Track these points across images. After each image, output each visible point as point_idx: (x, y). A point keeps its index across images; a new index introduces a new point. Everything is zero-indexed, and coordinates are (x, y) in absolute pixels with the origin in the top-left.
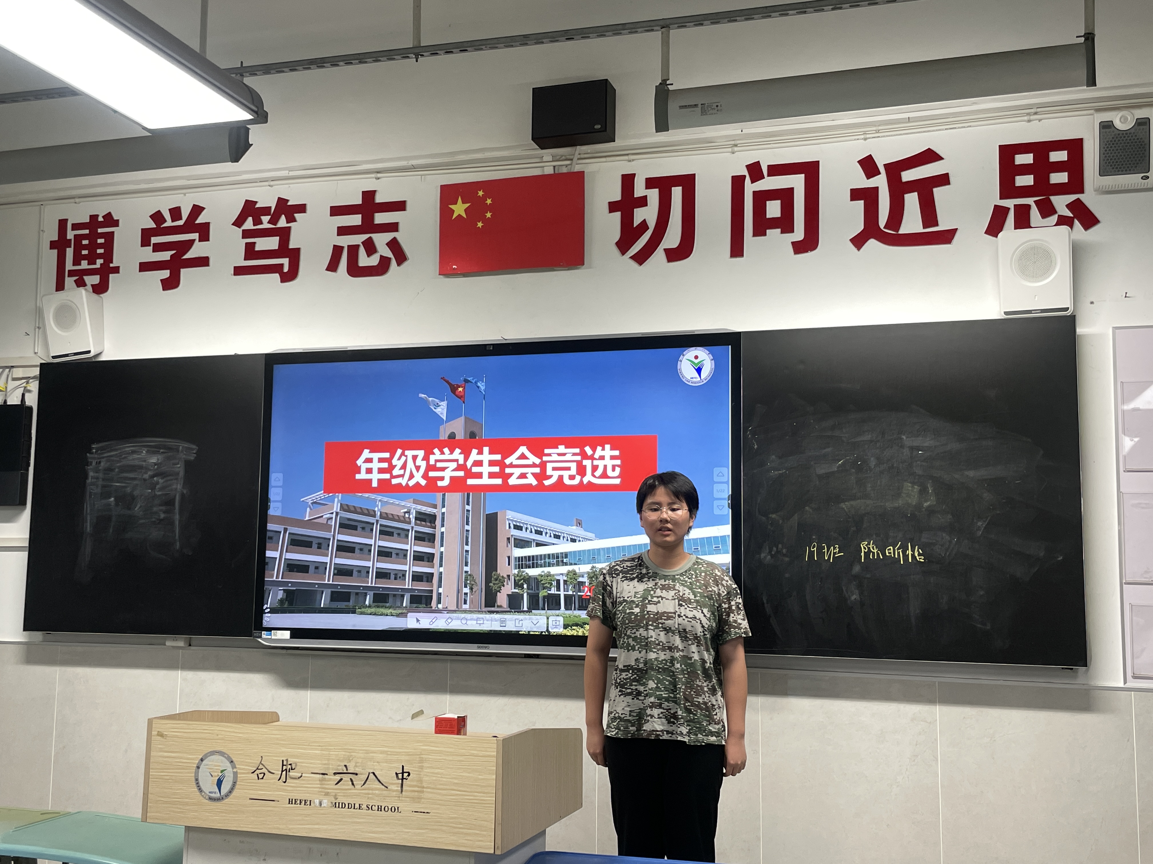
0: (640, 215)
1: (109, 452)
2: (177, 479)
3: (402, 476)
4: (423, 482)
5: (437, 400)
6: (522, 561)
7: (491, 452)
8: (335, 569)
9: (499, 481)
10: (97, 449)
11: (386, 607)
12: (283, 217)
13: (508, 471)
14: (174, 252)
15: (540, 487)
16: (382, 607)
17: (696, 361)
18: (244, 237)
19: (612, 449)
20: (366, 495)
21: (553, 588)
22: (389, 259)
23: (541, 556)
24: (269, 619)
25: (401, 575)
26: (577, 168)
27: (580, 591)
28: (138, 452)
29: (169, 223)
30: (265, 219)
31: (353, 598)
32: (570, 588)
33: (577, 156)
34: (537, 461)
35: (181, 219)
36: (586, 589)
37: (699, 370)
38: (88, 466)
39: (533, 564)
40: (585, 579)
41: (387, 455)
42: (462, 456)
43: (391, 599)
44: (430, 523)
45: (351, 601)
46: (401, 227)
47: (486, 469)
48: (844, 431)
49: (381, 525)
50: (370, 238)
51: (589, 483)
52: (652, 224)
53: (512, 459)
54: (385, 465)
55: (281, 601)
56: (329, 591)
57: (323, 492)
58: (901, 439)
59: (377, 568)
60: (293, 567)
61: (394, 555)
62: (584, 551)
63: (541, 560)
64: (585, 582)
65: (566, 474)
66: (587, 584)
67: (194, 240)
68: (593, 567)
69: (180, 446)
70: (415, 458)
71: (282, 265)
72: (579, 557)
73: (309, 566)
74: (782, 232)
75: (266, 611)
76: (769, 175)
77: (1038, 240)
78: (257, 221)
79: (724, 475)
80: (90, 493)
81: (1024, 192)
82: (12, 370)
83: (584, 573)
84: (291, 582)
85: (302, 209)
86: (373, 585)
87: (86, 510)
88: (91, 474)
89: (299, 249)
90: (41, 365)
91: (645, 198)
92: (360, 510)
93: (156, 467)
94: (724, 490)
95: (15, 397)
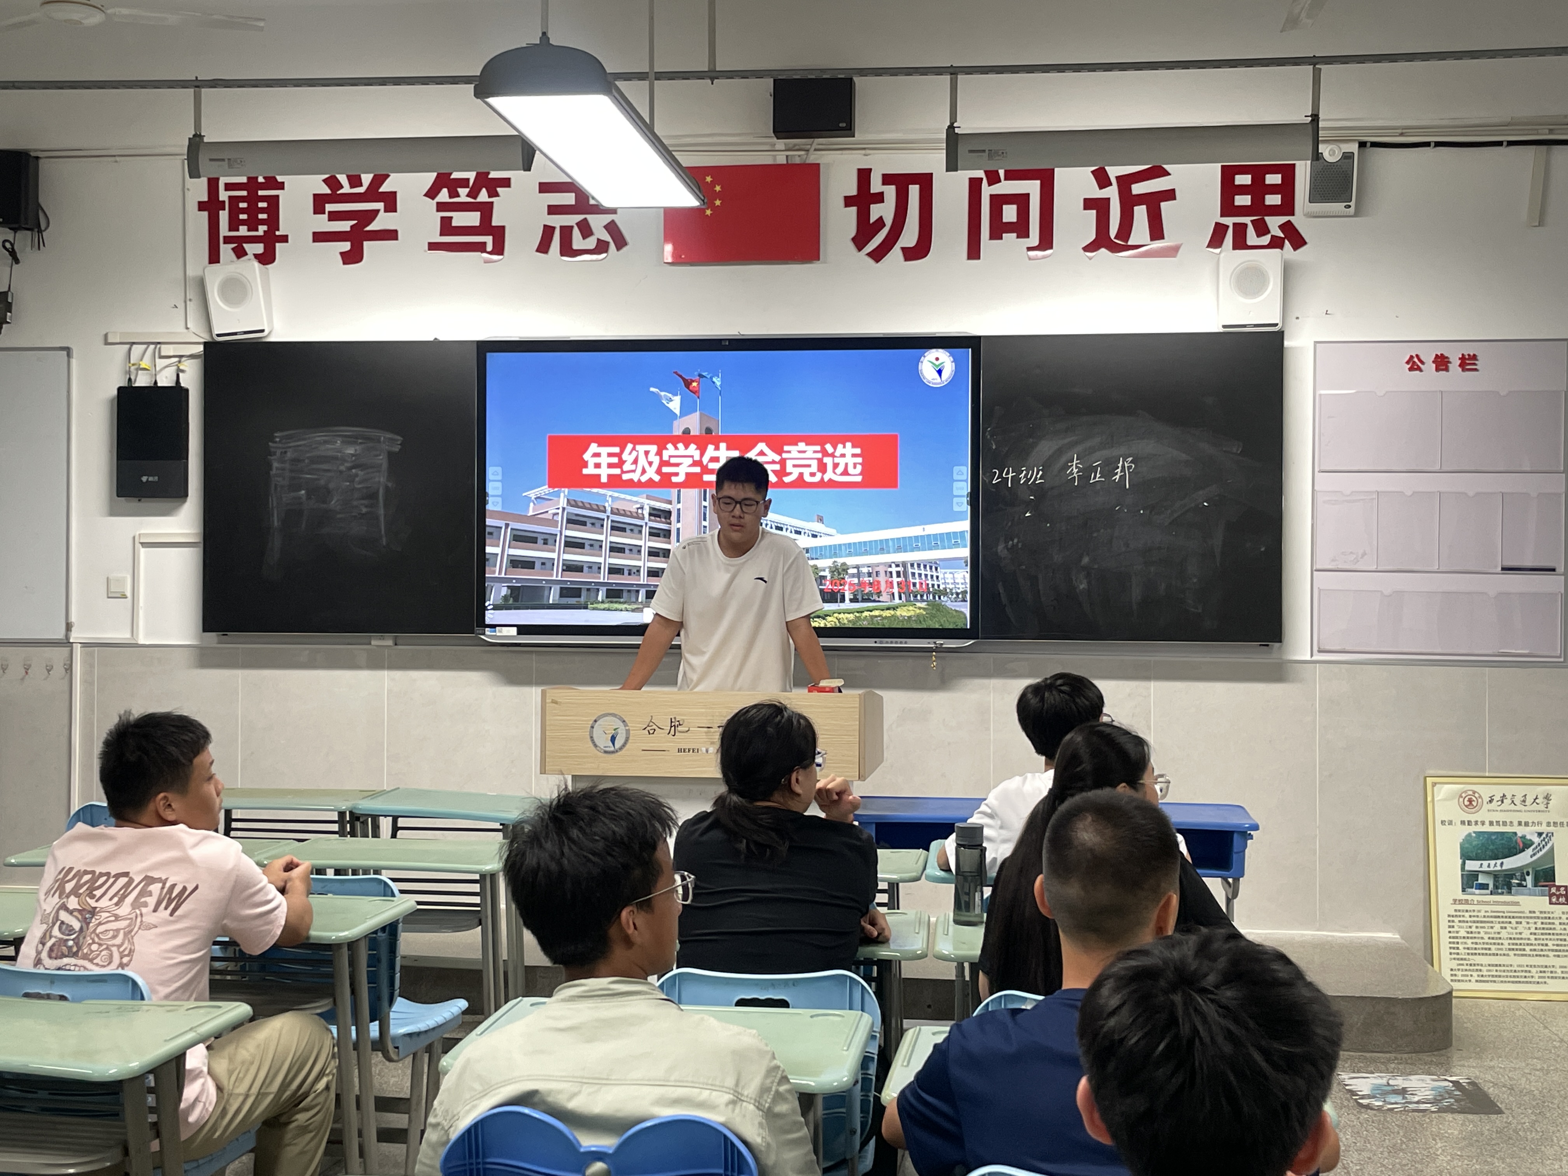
0: (876, 211)
1: (295, 441)
2: (379, 472)
3: (634, 471)
4: (657, 478)
5: (670, 395)
7: (728, 448)
8: (563, 565)
10: (282, 438)
11: (620, 603)
12: (484, 190)
14: (355, 222)
15: (781, 484)
16: (616, 602)
17: (937, 363)
18: (438, 210)
19: (854, 446)
20: (595, 490)
22: (608, 243)
24: (491, 617)
25: (635, 571)
26: (813, 158)
28: (331, 442)
29: (346, 189)
30: (463, 192)
31: (584, 594)
33: (814, 146)
34: (777, 458)
35: (361, 185)
36: (828, 583)
37: (940, 372)
38: (271, 456)
40: (827, 573)
41: (616, 450)
42: (698, 452)
43: (625, 594)
44: (665, 518)
45: (582, 597)
49: (612, 521)
50: (585, 219)
51: (830, 480)
52: (889, 222)
54: (615, 460)
55: (505, 598)
56: (558, 587)
57: (547, 486)
59: (609, 564)
60: (516, 563)
61: (627, 551)
62: (826, 547)
64: (826, 576)
65: (807, 472)
66: (829, 578)
67: (378, 211)
68: (835, 562)
69: (380, 436)
70: (647, 453)
71: (485, 243)
72: (821, 552)
73: (534, 562)
74: (1018, 237)
75: (489, 608)
76: (1006, 179)
77: (1254, 261)
78: (453, 194)
79: (963, 473)
80: (276, 485)
81: (1243, 211)
82: (158, 346)
83: (826, 568)
84: (514, 579)
85: (506, 183)
86: (606, 581)
87: (272, 504)
88: (275, 465)
89: (503, 227)
90: (206, 344)
91: (881, 195)
92: (589, 506)
93: (354, 458)
94: (963, 487)
95: (166, 377)
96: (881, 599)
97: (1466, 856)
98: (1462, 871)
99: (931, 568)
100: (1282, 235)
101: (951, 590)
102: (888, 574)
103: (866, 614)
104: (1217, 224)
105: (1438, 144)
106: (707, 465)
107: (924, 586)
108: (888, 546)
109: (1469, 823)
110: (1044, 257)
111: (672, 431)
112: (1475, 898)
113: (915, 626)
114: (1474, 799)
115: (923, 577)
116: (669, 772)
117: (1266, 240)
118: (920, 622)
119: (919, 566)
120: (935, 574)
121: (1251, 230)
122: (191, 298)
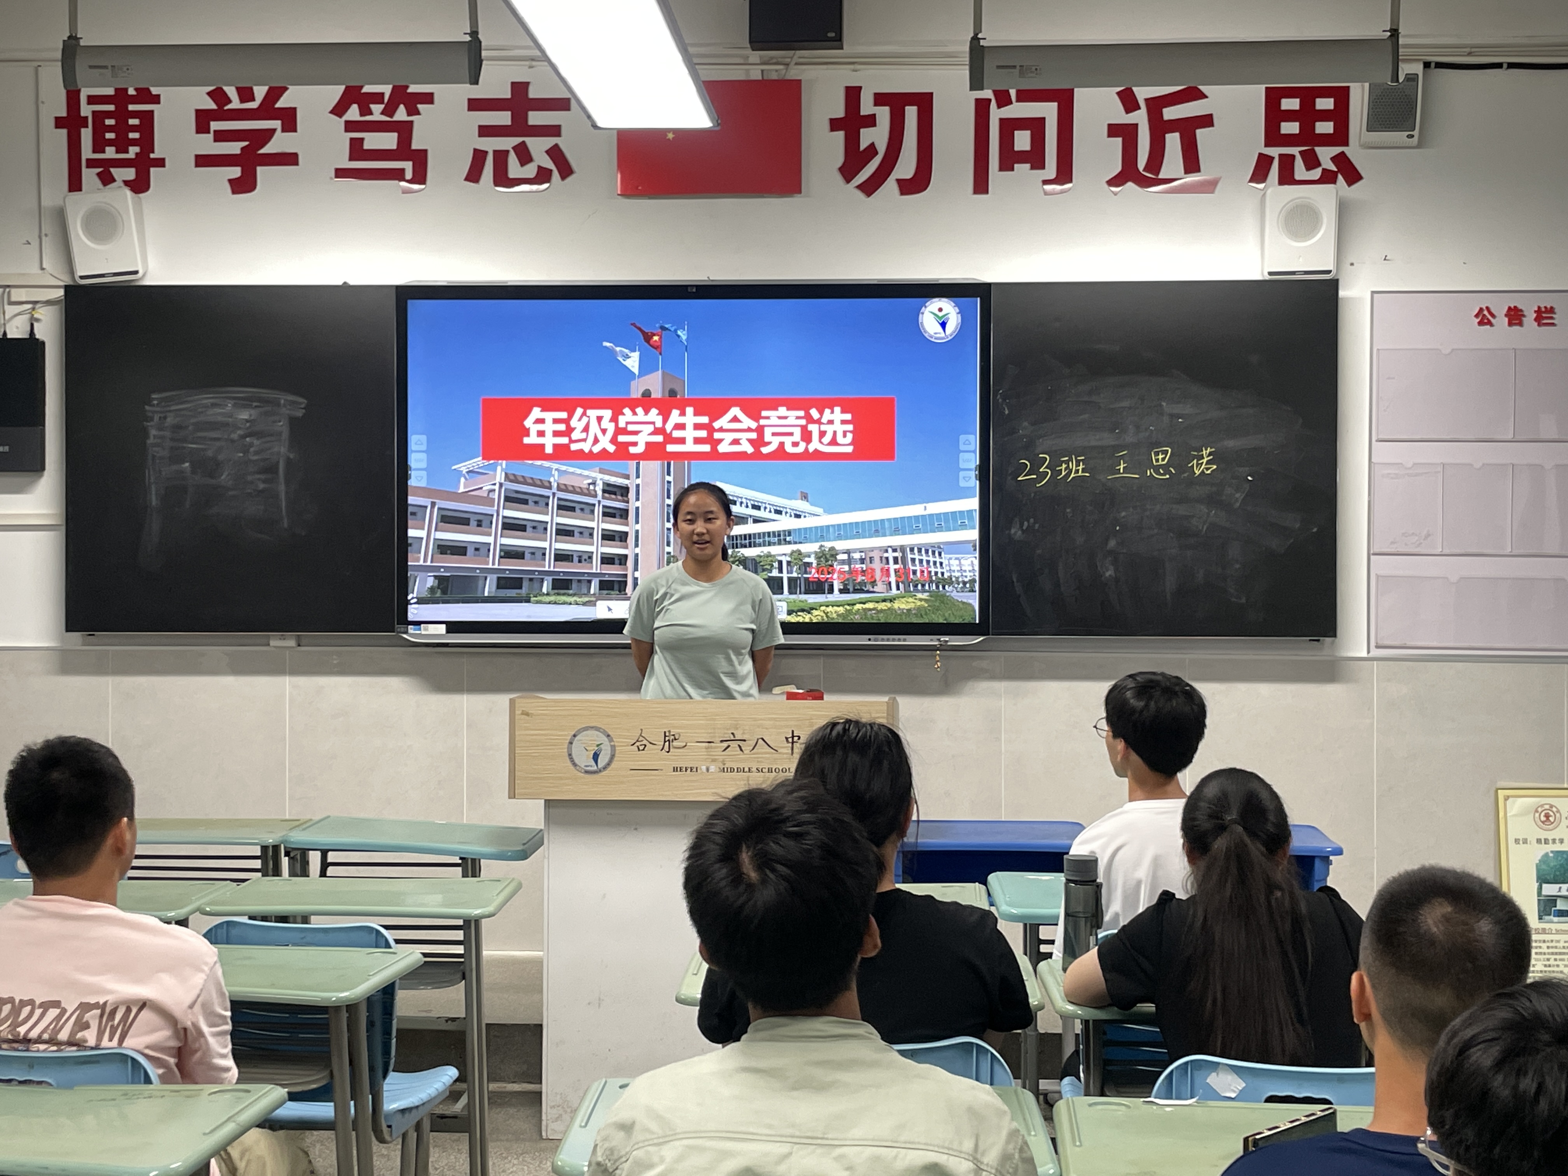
0: (867, 136)
1: (179, 404)
2: (279, 440)
3: (584, 440)
4: (611, 448)
5: (626, 351)
6: (737, 540)
7: (696, 414)
8: (501, 550)
9: (706, 448)
10: (161, 400)
11: (569, 595)
12: (402, 107)
13: (717, 436)
14: (246, 143)
15: (757, 455)
16: (564, 594)
17: (940, 314)
18: (347, 130)
19: (843, 412)
20: (539, 463)
21: (774, 571)
22: (551, 171)
23: (759, 534)
24: (414, 612)
25: (587, 558)
26: (793, 73)
27: (806, 573)
28: (220, 405)
29: (235, 104)
30: (377, 108)
31: (525, 584)
32: (795, 569)
33: (795, 60)
34: (753, 425)
35: (253, 99)
36: (813, 571)
37: (943, 325)
38: (147, 421)
39: (750, 543)
40: (812, 560)
41: (563, 415)
42: (660, 418)
43: (574, 585)
44: (622, 496)
45: (524, 588)
46: (564, 131)
47: (690, 434)
48: (1102, 395)
49: (559, 499)
50: (523, 143)
51: (816, 451)
52: (882, 148)
53: (723, 422)
54: (562, 427)
55: (432, 589)
56: (495, 576)
57: (480, 458)
58: (1161, 406)
59: (556, 549)
60: (444, 549)
61: (576, 534)
62: (811, 528)
63: (759, 538)
64: (812, 563)
65: (789, 441)
66: (814, 565)
67: (273, 131)
68: (821, 546)
69: (279, 398)
70: (600, 419)
71: (404, 170)
72: (805, 535)
73: (466, 548)
74: (1032, 168)
75: (412, 601)
76: (1018, 100)
77: (1305, 198)
78: (365, 110)
79: (971, 442)
80: (154, 456)
81: (1290, 141)
82: (7, 290)
83: (812, 553)
84: (442, 567)
85: (428, 98)
86: (552, 569)
87: (149, 478)
88: (153, 432)
89: (425, 151)
90: (67, 288)
91: (873, 116)
92: (531, 481)
93: (248, 424)
94: (971, 460)
95: (17, 328)
96: (876, 589)
97: (1543, 879)
98: (1538, 896)
99: (933, 553)
100: (1335, 169)
101: (957, 578)
102: (884, 561)
103: (858, 606)
104: (1260, 155)
105: (1511, 66)
106: (671, 433)
107: (926, 574)
108: (883, 528)
109: (1546, 841)
110: (1062, 192)
111: (629, 393)
112: (1554, 927)
113: (915, 620)
114: (1551, 813)
115: (925, 563)
116: (662, 795)
117: (1316, 174)
118: (922, 616)
119: (920, 550)
120: (938, 560)
121: (1299, 163)
122: (47, 233)
